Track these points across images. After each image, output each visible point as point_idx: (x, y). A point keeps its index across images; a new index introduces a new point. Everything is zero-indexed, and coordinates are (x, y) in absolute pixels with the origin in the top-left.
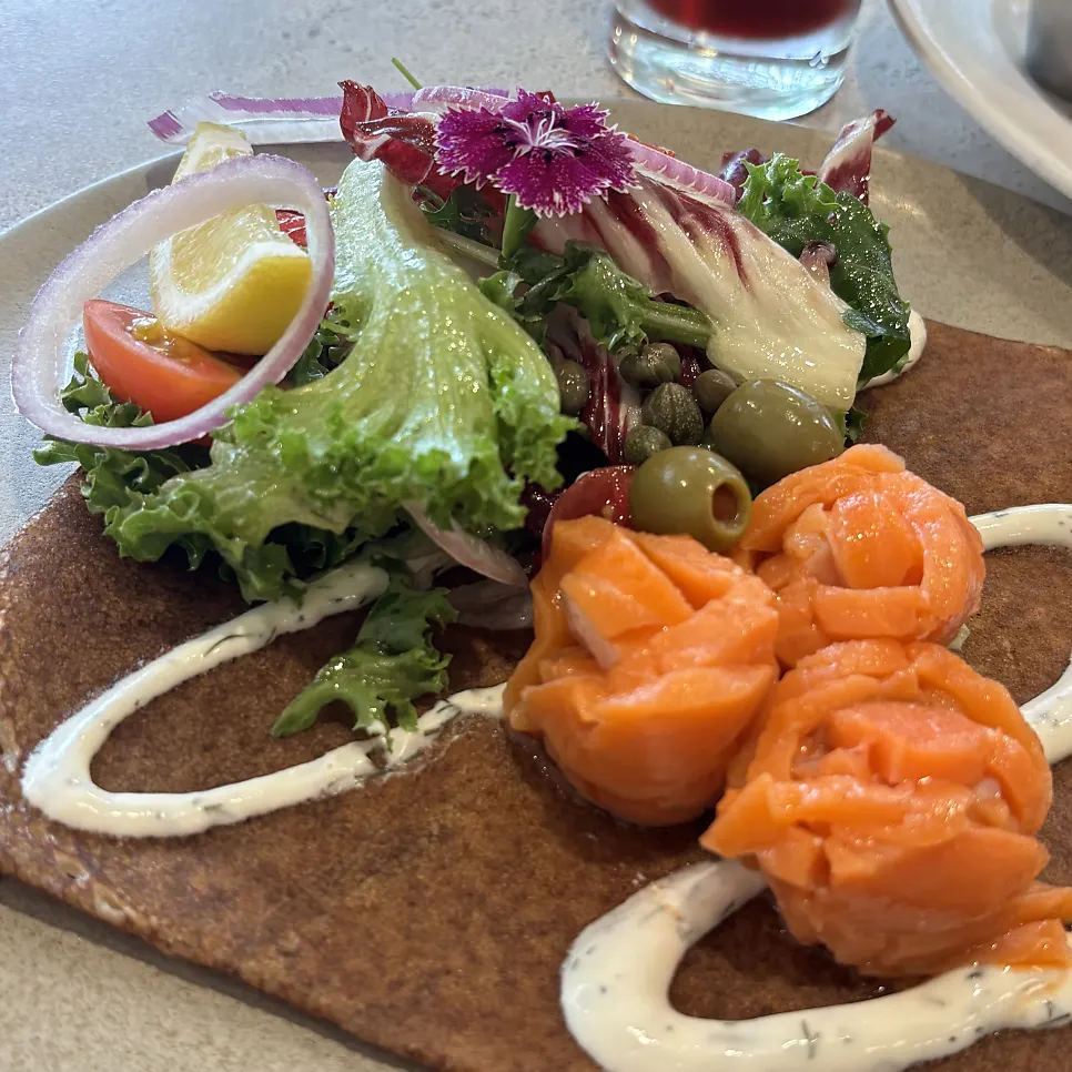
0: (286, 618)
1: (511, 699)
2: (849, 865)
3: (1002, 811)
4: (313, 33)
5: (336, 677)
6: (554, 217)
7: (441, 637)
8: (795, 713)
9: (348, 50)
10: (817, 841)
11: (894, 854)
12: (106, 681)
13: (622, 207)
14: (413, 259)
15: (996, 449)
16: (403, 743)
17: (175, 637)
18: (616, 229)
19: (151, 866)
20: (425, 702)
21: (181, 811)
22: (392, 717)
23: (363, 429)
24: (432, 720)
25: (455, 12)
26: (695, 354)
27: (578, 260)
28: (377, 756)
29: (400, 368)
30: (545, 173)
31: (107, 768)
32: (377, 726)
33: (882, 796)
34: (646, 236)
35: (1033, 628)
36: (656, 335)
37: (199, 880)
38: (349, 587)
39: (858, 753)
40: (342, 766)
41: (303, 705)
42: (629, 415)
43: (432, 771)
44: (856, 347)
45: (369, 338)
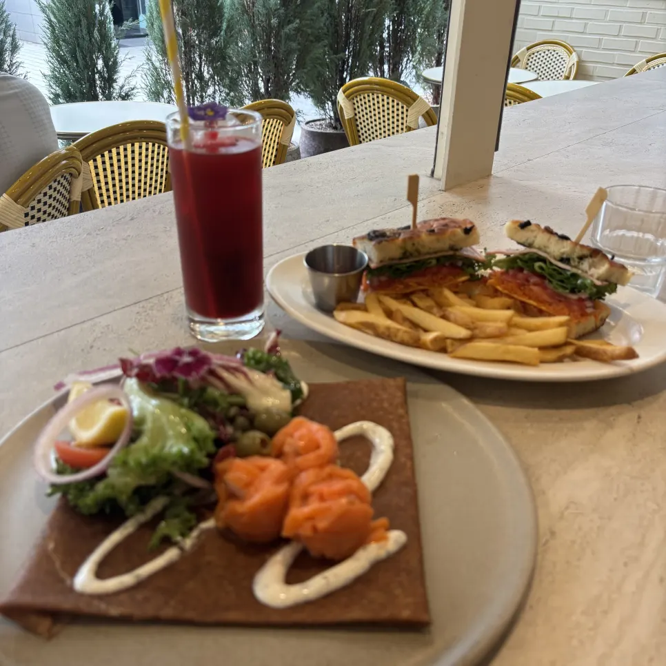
0: (140, 518)
1: (217, 520)
2: (322, 524)
4: (92, 347)
5: (163, 528)
6: (193, 379)
7: (191, 509)
9: (105, 350)
13: (212, 373)
14: (154, 402)
15: (336, 413)
16: (188, 543)
17: (107, 533)
18: (212, 379)
19: (123, 597)
20: (191, 529)
21: (126, 580)
22: (184, 535)
23: (155, 451)
24: (195, 533)
25: (137, 330)
26: (243, 407)
27: (203, 390)
28: (182, 549)
29: (160, 434)
30: (188, 368)
31: (102, 571)
32: (179, 538)
34: (221, 379)
36: (232, 405)
37: (139, 596)
38: (158, 504)
40: (171, 554)
41: (155, 539)
42: (230, 430)
43: (199, 548)
44: (287, 394)
45: (148, 426)
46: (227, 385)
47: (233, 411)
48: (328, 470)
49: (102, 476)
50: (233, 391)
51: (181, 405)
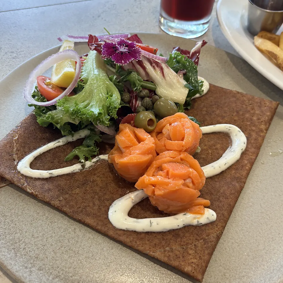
0: (70, 139)
1: (109, 158)
2: (158, 192)
3: (191, 185)
4: (99, 16)
5: (76, 152)
7: (97, 144)
8: (155, 164)
9: (105, 20)
10: (153, 188)
11: (166, 191)
12: (35, 149)
13: (140, 63)
15: (218, 112)
16: (88, 164)
17: (49, 141)
19: (38, 183)
20: (94, 156)
21: (45, 174)
22: (86, 159)
24: (95, 160)
25: (129, 12)
27: (130, 73)
28: (83, 166)
31: (33, 165)
32: (83, 161)
33: (167, 180)
34: (144, 68)
35: (217, 149)
36: (144, 88)
37: (47, 186)
38: (83, 133)
39: (164, 172)
40: (76, 167)
41: (70, 155)
42: (139, 103)
43: (93, 170)
44: (186, 91)
46: (147, 74)
47: (145, 92)
48: (182, 156)
49: (54, 107)
50: (150, 80)
51: (111, 80)
